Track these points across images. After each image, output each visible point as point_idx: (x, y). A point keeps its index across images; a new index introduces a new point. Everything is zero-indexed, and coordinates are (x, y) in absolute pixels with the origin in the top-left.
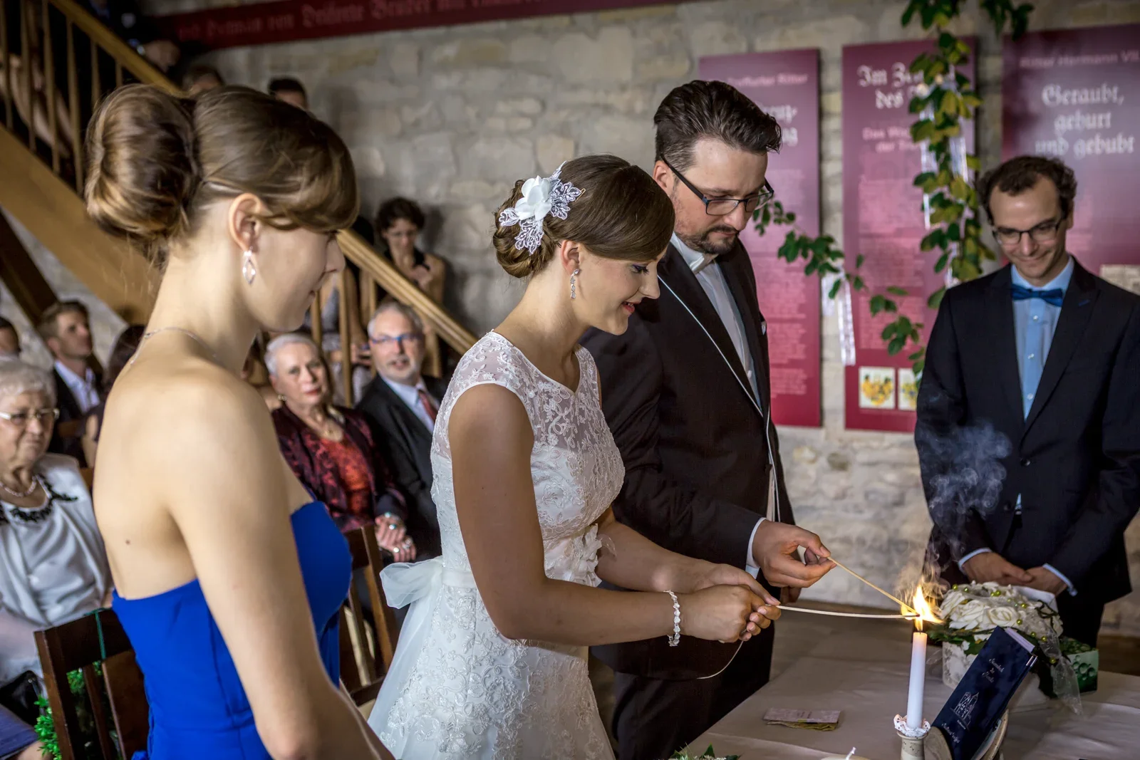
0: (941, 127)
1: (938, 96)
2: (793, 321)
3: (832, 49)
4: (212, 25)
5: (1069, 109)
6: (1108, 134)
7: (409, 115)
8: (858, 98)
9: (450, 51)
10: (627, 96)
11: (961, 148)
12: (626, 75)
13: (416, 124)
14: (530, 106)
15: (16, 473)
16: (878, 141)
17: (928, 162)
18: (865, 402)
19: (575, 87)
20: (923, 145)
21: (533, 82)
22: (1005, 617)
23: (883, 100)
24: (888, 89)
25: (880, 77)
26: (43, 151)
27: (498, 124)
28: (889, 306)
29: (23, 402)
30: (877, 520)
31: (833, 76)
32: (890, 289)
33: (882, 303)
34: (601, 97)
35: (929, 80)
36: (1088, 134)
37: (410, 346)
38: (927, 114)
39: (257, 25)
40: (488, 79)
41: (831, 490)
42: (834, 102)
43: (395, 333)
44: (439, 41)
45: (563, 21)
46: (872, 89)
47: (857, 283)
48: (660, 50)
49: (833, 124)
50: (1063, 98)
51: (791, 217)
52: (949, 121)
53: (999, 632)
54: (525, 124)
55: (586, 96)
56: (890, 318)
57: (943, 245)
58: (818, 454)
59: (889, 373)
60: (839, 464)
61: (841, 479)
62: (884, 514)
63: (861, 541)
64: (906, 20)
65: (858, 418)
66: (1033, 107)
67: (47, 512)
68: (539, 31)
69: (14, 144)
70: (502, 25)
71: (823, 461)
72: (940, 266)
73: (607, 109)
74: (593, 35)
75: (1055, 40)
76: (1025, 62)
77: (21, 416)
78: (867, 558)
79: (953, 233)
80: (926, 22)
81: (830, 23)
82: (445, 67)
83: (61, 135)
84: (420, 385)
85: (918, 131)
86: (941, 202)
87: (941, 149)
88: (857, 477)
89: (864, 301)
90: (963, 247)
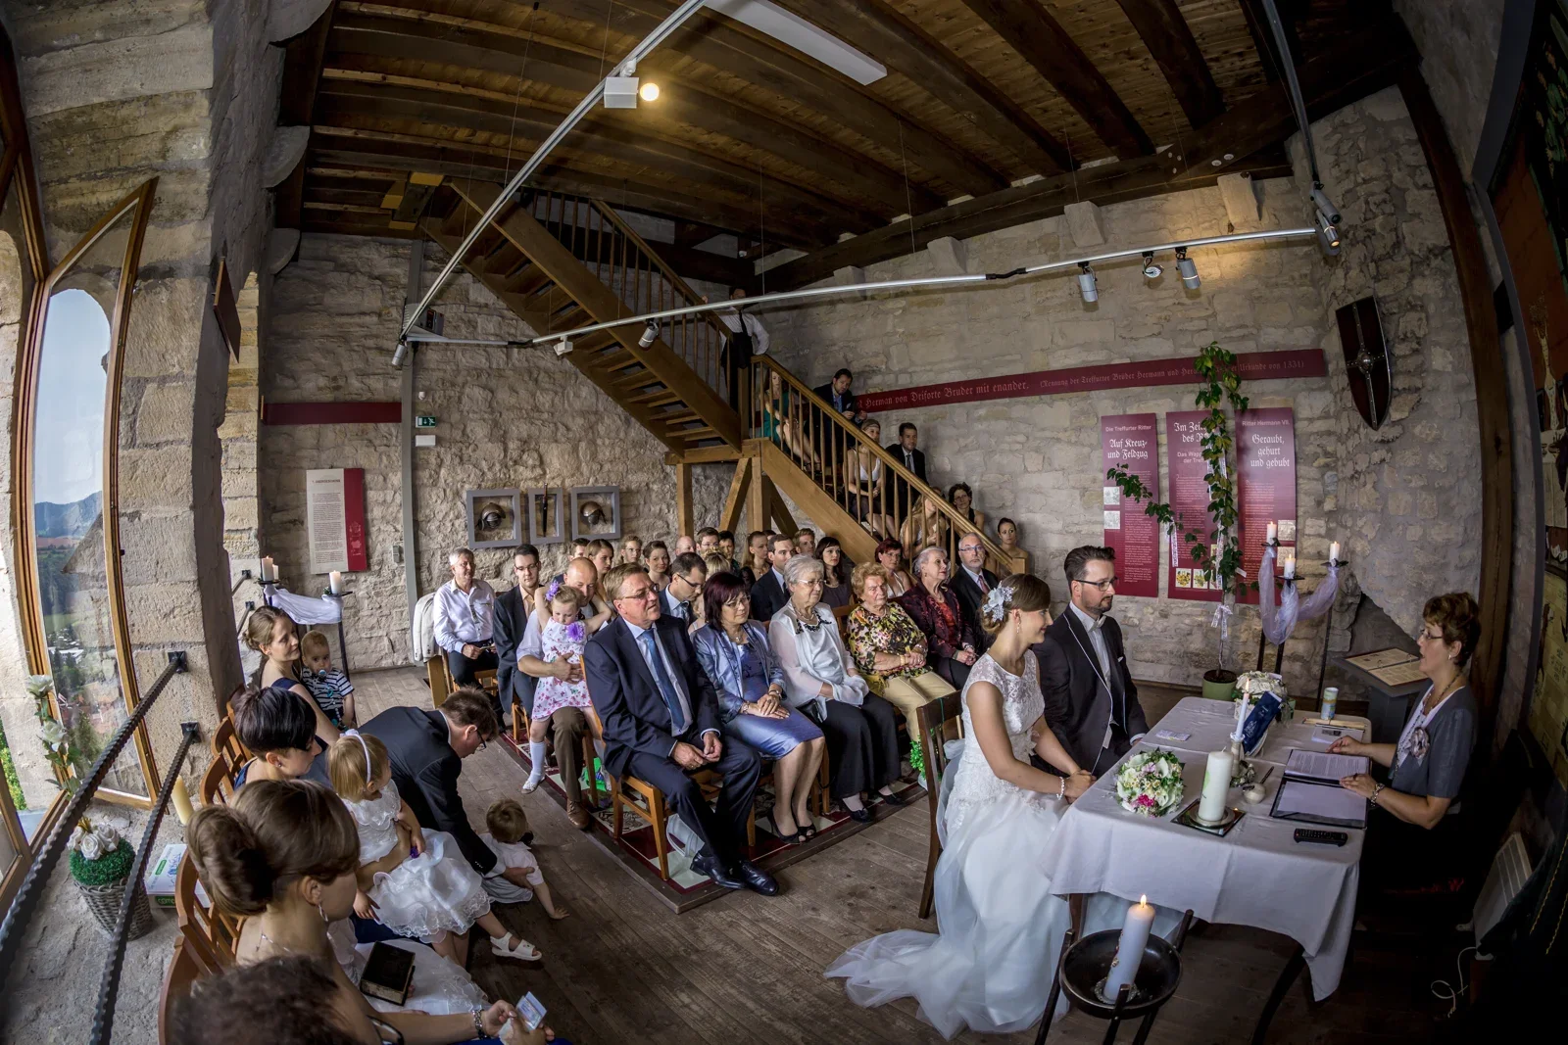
0: (1215, 453)
1: (1213, 437)
2: (1147, 545)
3: (1161, 414)
4: (868, 401)
5: (1263, 446)
6: (1279, 458)
7: (962, 442)
8: (1174, 438)
9: (982, 412)
10: (1067, 434)
11: (1222, 463)
12: (1067, 424)
13: (966, 446)
14: (1021, 438)
15: (806, 609)
16: (1184, 458)
17: (1210, 469)
18: (1178, 585)
19: (1043, 430)
20: (1208, 461)
21: (1022, 426)
22: (1265, 687)
23: (1186, 439)
24: (1187, 433)
25: (1183, 428)
26: (797, 459)
27: (1006, 447)
28: (1194, 538)
29: (813, 576)
30: (1180, 642)
31: (1162, 426)
32: (1194, 530)
33: (1190, 537)
34: (1055, 434)
35: (1209, 432)
36: (1271, 457)
37: (980, 552)
38: (1209, 446)
39: (890, 401)
40: (1001, 425)
41: (1159, 628)
42: (1163, 439)
43: (973, 546)
44: (977, 408)
45: (1036, 398)
46: (1180, 433)
47: (1181, 528)
48: (1083, 412)
49: (1163, 449)
50: (1260, 440)
51: (1151, 494)
52: (1218, 451)
53: (1266, 694)
54: (1019, 446)
55: (1047, 434)
56: (1195, 544)
57: (1217, 510)
58: (1155, 610)
59: (1189, 571)
60: (1165, 615)
61: (1165, 623)
62: (1183, 639)
63: (1172, 653)
64: (1197, 402)
65: (1175, 593)
66: (1249, 444)
67: (818, 627)
68: (1024, 403)
69: (783, 456)
70: (1007, 400)
71: (1157, 613)
72: (1216, 519)
73: (1058, 440)
74: (1051, 405)
75: (1256, 413)
76: (1244, 423)
77: (812, 582)
78: (1174, 661)
79: (1221, 504)
80: (1207, 404)
81: (1160, 402)
82: (979, 419)
83: (805, 452)
84: (981, 574)
85: (1206, 454)
86: (1215, 488)
87: (1215, 463)
88: (1172, 621)
89: (1183, 536)
90: (1225, 511)
